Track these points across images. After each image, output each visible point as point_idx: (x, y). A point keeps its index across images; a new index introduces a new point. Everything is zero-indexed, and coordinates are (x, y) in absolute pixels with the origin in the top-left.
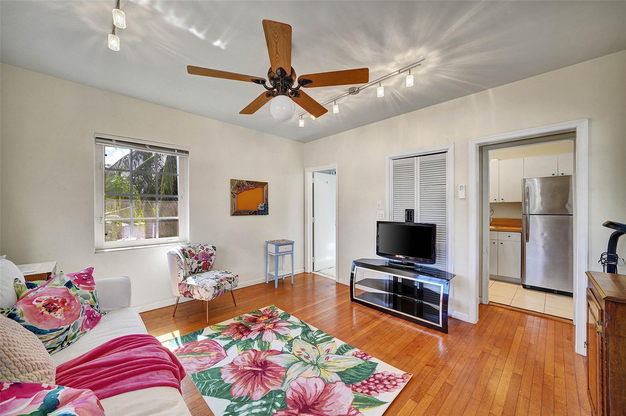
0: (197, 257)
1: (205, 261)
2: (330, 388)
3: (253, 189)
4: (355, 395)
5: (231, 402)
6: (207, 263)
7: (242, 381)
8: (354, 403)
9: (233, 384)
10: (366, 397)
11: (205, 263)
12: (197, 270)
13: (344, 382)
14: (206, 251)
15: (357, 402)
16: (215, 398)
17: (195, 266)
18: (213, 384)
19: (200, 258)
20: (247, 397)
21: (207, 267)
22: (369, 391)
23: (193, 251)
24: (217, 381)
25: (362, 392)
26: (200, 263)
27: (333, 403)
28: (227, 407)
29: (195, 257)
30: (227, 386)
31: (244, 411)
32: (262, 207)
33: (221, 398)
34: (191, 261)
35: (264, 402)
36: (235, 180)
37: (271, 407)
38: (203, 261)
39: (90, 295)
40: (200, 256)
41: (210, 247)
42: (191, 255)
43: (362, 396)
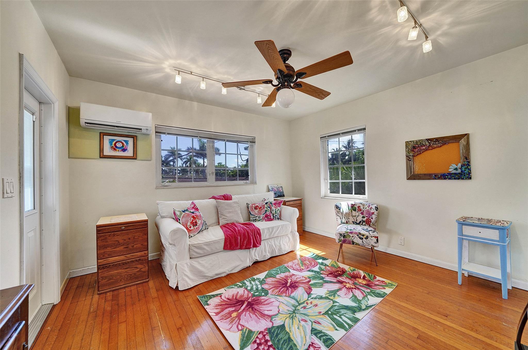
0: (363, 213)
1: (368, 217)
2: (266, 318)
3: (439, 147)
4: (256, 332)
5: (262, 279)
6: (369, 220)
7: (278, 280)
8: (248, 329)
9: (275, 278)
10: (252, 339)
11: (367, 218)
12: (361, 223)
13: (271, 328)
14: (370, 209)
15: (248, 332)
17: (360, 219)
19: (365, 214)
20: (265, 283)
21: (369, 223)
22: (258, 343)
23: (362, 207)
25: (257, 337)
26: (364, 218)
27: (251, 318)
29: (361, 212)
32: (456, 169)
33: (265, 276)
34: (357, 214)
35: (260, 289)
36: (410, 141)
37: (256, 291)
38: (367, 217)
39: (275, 210)
40: (365, 212)
41: (373, 207)
42: (359, 210)
43: (253, 337)
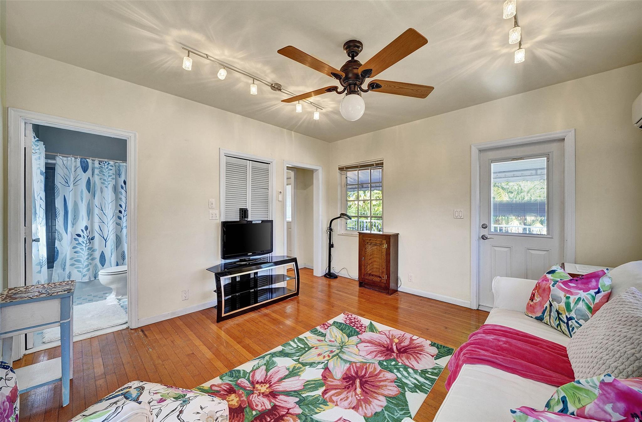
2: (367, 341)
4: (368, 332)
5: (406, 391)
7: (378, 391)
9: (385, 397)
13: (358, 335)
16: (409, 405)
18: (393, 414)
20: (396, 382)
22: (363, 327)
24: (388, 413)
25: (365, 329)
27: (379, 340)
28: (412, 392)
30: (390, 401)
31: (410, 380)
33: (406, 401)
35: (395, 371)
37: (397, 366)
43: (368, 329)
